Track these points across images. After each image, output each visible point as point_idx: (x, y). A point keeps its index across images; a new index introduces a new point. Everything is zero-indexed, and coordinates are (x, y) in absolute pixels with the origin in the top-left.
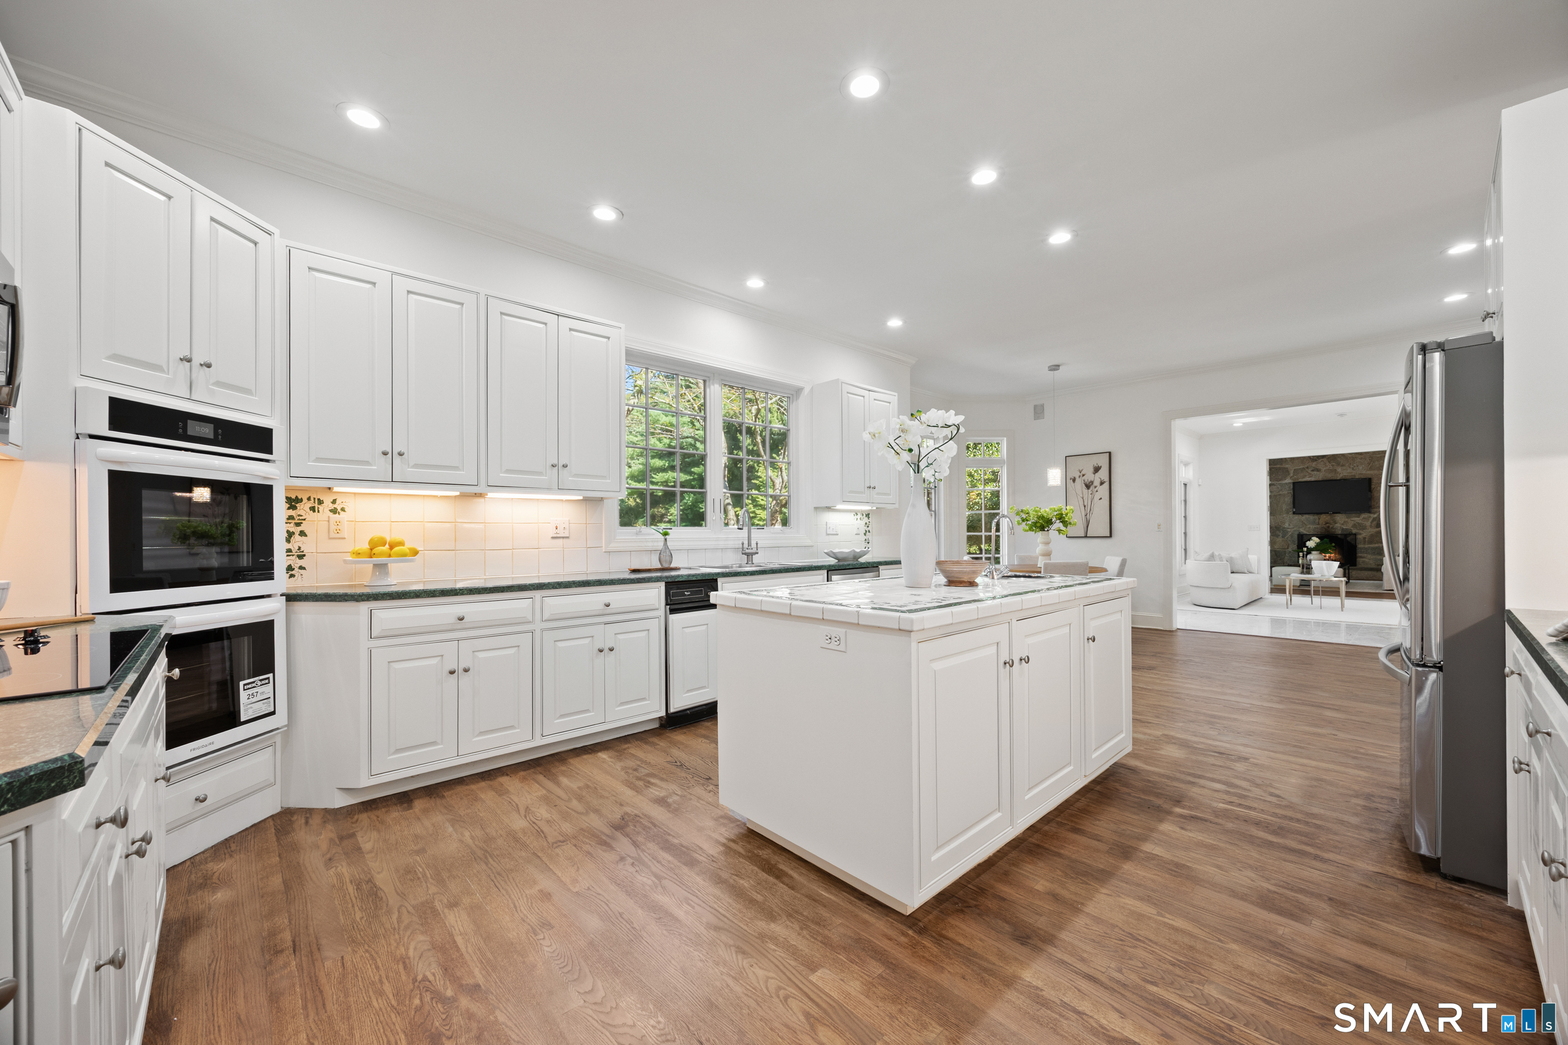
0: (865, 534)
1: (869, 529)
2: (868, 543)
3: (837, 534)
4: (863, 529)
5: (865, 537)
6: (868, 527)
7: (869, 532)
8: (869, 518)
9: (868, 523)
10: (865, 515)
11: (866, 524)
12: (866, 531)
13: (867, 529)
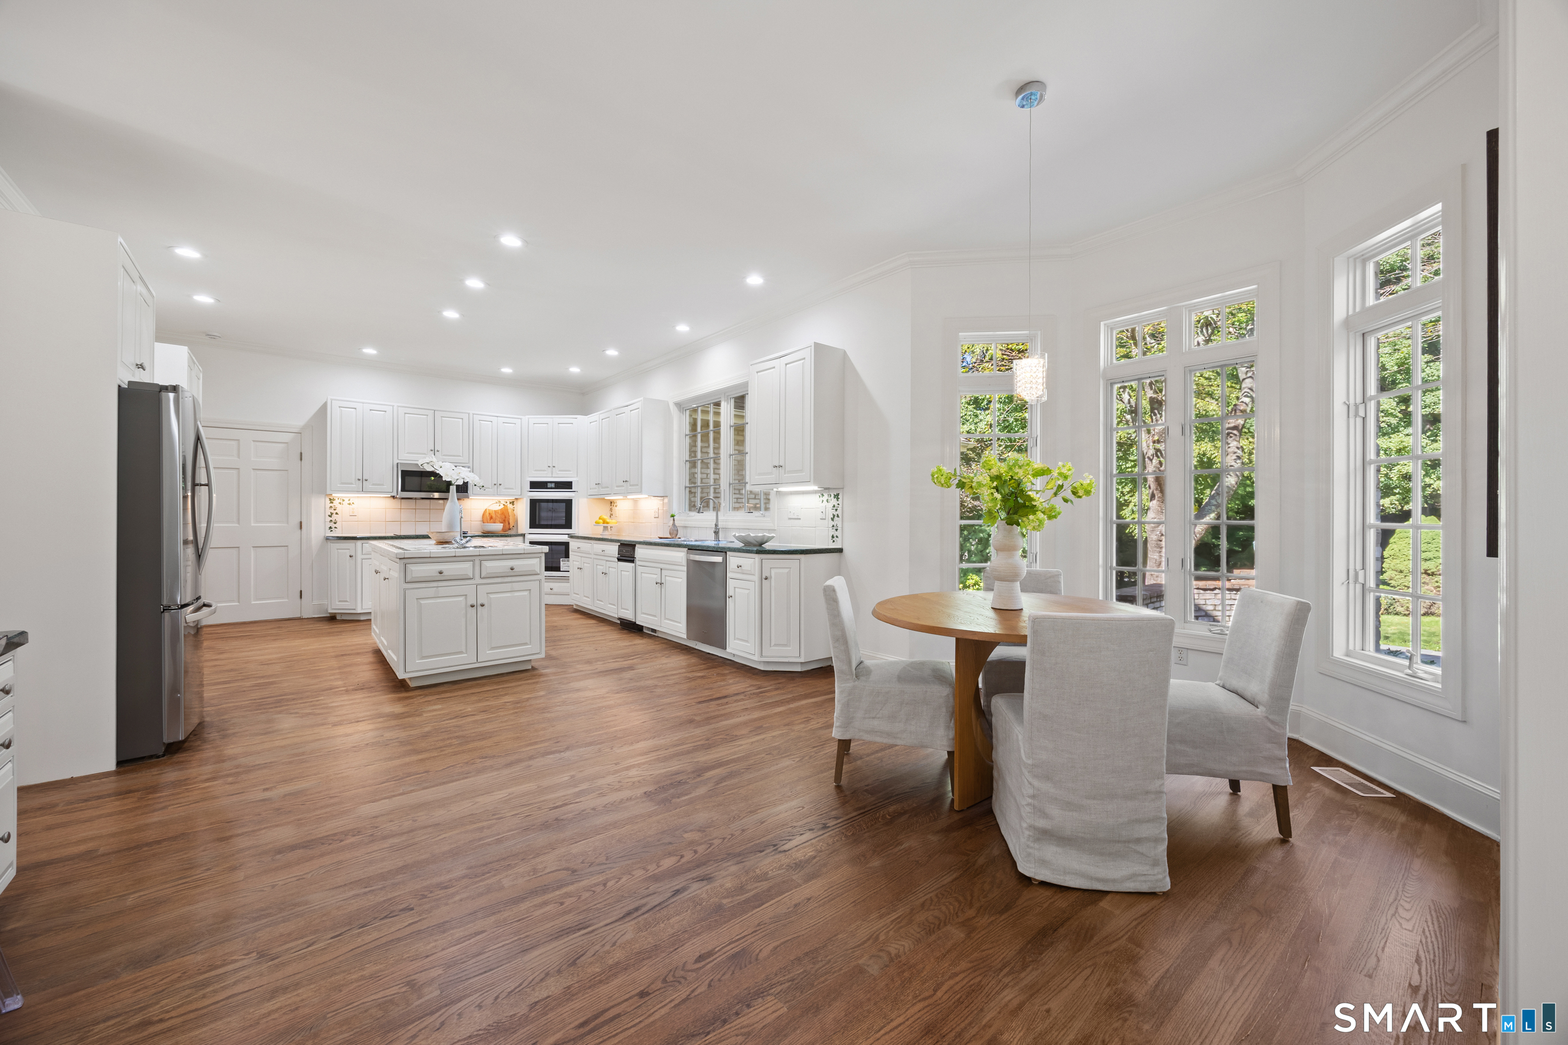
0: (832, 519)
1: (837, 513)
2: (837, 530)
3: (800, 519)
4: (830, 512)
5: (832, 523)
6: (836, 510)
7: (838, 516)
8: (838, 499)
9: (836, 505)
10: (833, 496)
11: (834, 506)
12: (834, 516)
13: (836, 513)
